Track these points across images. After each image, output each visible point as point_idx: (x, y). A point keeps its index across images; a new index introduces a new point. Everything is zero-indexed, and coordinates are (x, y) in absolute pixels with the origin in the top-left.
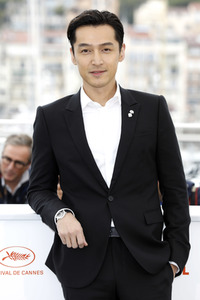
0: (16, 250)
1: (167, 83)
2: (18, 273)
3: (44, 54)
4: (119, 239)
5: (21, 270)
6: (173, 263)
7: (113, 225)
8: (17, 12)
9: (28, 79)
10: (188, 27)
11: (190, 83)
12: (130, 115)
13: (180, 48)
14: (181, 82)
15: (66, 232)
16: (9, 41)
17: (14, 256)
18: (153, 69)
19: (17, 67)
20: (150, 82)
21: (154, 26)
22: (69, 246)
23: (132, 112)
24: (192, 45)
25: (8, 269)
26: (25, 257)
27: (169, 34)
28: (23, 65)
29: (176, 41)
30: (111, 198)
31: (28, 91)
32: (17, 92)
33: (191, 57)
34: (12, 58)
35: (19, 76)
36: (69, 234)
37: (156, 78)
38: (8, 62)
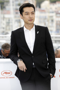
0: (7, 71)
1: (50, 24)
2: (7, 78)
3: (15, 17)
5: (8, 77)
6: (51, 74)
7: (33, 64)
8: (7, 5)
9: (11, 24)
10: (56, 8)
11: (57, 24)
12: (38, 33)
13: (54, 14)
14: (54, 24)
15: (20, 66)
16: (5, 14)
17: (6, 73)
18: (46, 21)
19: (8, 21)
20: (45, 24)
21: (46, 8)
22: (21, 70)
23: (38, 32)
24: (57, 13)
25: (4, 77)
26: (9, 73)
27: (51, 11)
28: (9, 20)
29: (53, 12)
30: (33, 57)
31: (11, 28)
32: (8, 28)
33: (57, 17)
34: (6, 18)
35: (8, 23)
36: (21, 67)
37: (47, 23)
38: (5, 20)
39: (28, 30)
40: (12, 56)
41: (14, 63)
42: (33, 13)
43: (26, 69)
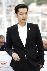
2: (3, 68)
4: (27, 59)
5: (4, 67)
7: (26, 56)
12: (29, 29)
23: (30, 29)
25: (1, 67)
26: (5, 64)
30: (25, 50)
33: (42, 17)
36: (16, 57)
39: (21, 27)
40: (8, 49)
41: (9, 55)
42: (26, 13)
43: (20, 60)
